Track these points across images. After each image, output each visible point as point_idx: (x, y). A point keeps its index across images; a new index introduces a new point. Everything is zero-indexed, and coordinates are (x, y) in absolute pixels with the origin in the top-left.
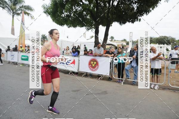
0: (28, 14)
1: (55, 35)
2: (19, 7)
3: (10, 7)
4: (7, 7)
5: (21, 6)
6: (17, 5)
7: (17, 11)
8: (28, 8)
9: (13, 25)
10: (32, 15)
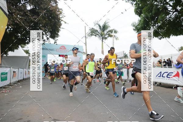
4: (98, 35)
6: (105, 31)
7: (105, 36)
10: (116, 37)
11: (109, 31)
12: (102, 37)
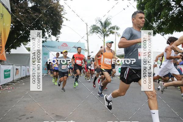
6: (107, 28)
7: (106, 32)
10: (118, 34)
11: (111, 28)
12: (104, 34)
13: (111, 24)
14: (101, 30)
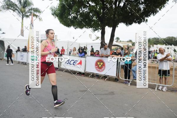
0: (37, 16)
1: (51, 35)
2: (28, 10)
3: (20, 10)
4: (17, 10)
5: (30, 9)
6: (27, 7)
7: (26, 13)
8: (37, 10)
9: (22, 27)
10: (40, 18)
11: (31, 9)
12: (23, 14)
13: (33, 5)
14: (18, 8)
